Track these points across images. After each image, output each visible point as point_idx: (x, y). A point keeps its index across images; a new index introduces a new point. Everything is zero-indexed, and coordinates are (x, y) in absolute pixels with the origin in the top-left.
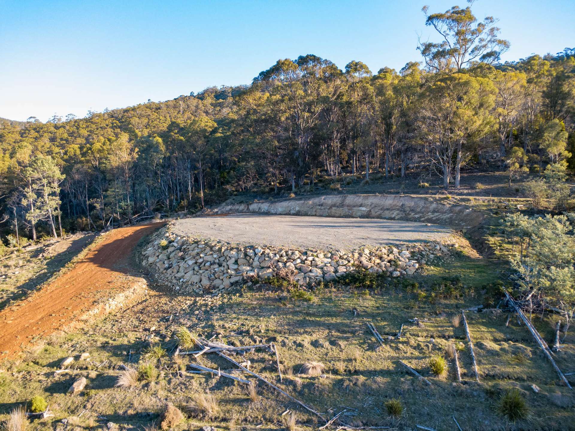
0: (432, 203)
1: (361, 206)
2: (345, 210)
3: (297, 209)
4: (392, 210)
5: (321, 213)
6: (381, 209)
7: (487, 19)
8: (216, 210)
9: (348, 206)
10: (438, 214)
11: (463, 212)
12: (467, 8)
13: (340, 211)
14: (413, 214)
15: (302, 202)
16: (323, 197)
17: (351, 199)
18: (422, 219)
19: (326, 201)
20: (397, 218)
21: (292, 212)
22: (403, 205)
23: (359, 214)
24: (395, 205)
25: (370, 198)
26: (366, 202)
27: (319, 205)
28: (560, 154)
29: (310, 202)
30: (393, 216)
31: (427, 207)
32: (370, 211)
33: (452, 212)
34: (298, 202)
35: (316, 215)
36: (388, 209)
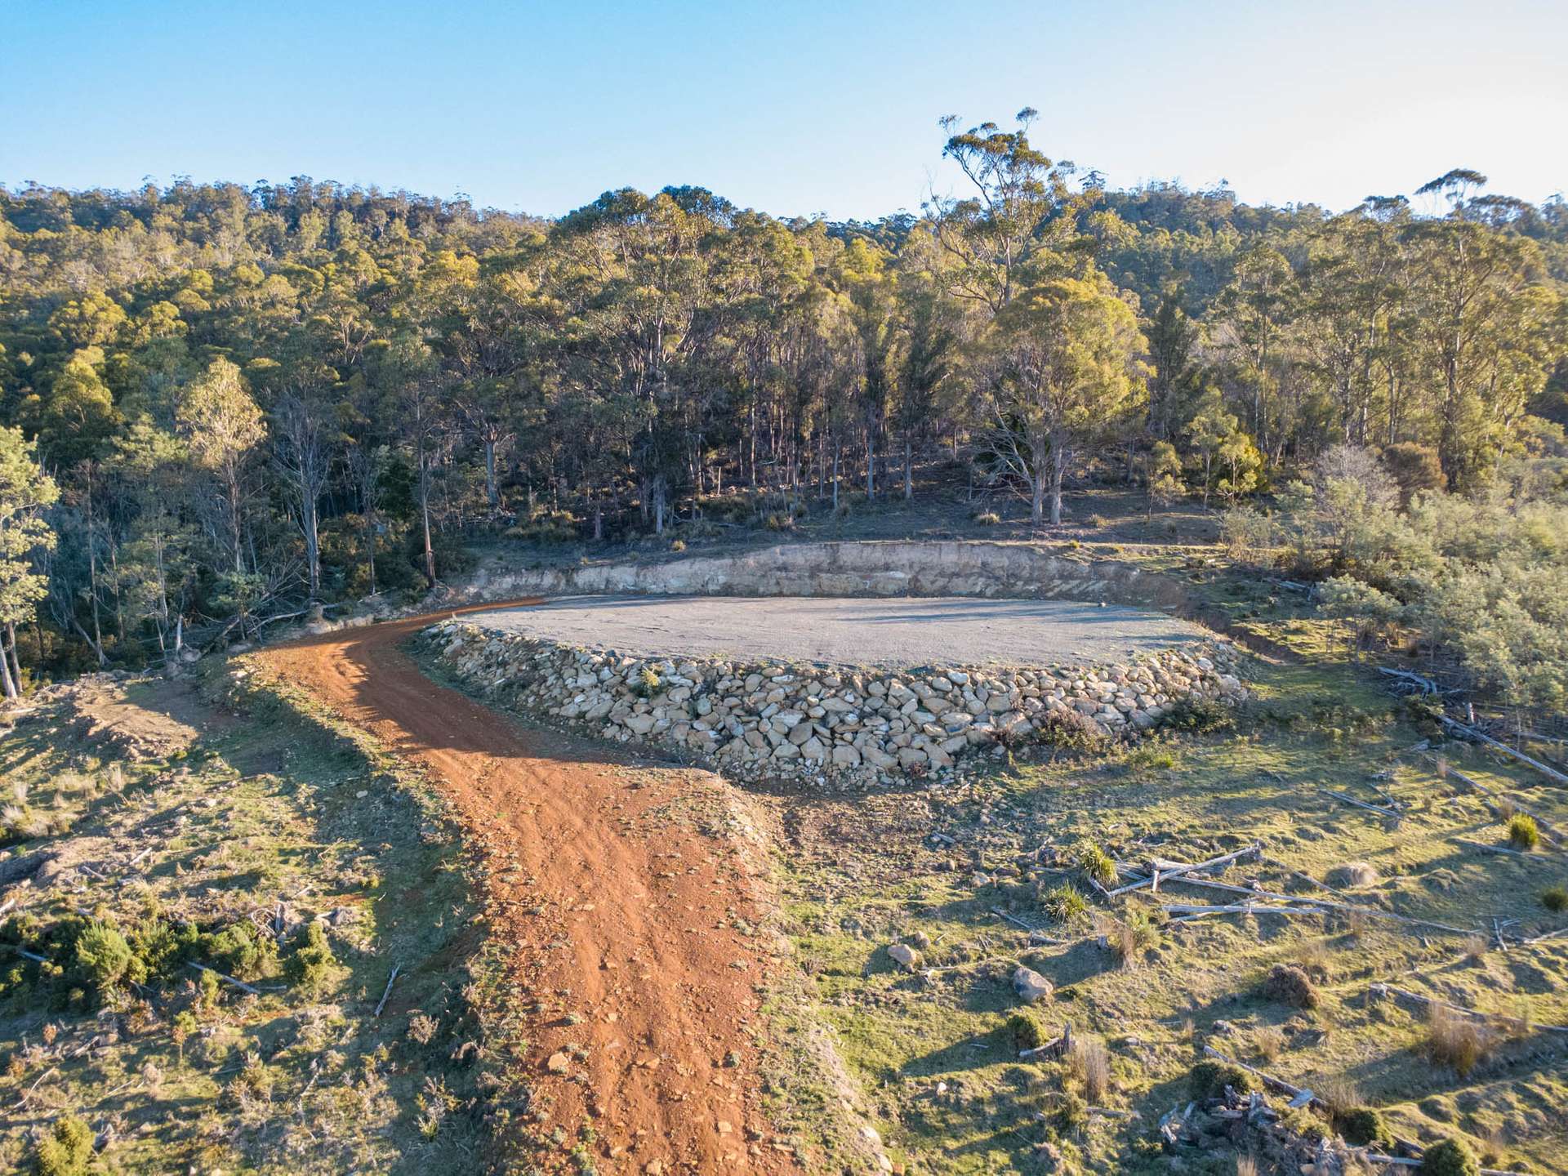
0: (1046, 558)
1: (887, 567)
2: (853, 580)
3: (722, 579)
4: (968, 576)
5: (795, 589)
6: (942, 574)
7: (1062, 164)
8: (472, 590)
9: (854, 569)
10: (1077, 582)
11: (1127, 577)
12: (1020, 133)
13: (841, 582)
14: (1020, 583)
15: (728, 561)
16: (778, 549)
17: (851, 552)
18: (1050, 594)
19: (789, 558)
20: (989, 592)
21: (711, 587)
22: (984, 564)
23: (892, 587)
24: (966, 565)
25: (899, 549)
26: (895, 558)
27: (779, 569)
28: (1238, 461)
29: (751, 560)
30: (978, 589)
31: (1040, 568)
32: (916, 579)
33: (1102, 577)
34: (718, 562)
35: (780, 594)
36: (958, 575)
